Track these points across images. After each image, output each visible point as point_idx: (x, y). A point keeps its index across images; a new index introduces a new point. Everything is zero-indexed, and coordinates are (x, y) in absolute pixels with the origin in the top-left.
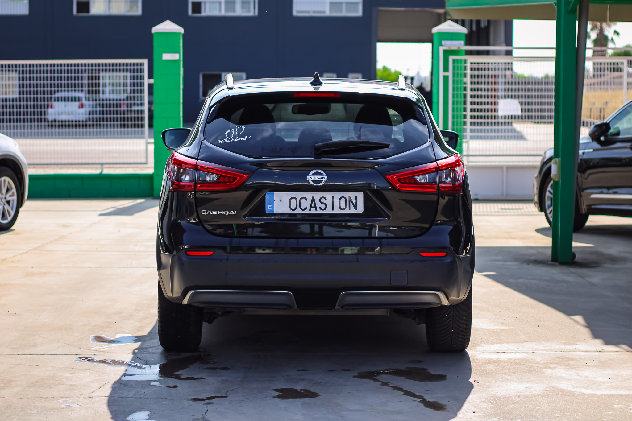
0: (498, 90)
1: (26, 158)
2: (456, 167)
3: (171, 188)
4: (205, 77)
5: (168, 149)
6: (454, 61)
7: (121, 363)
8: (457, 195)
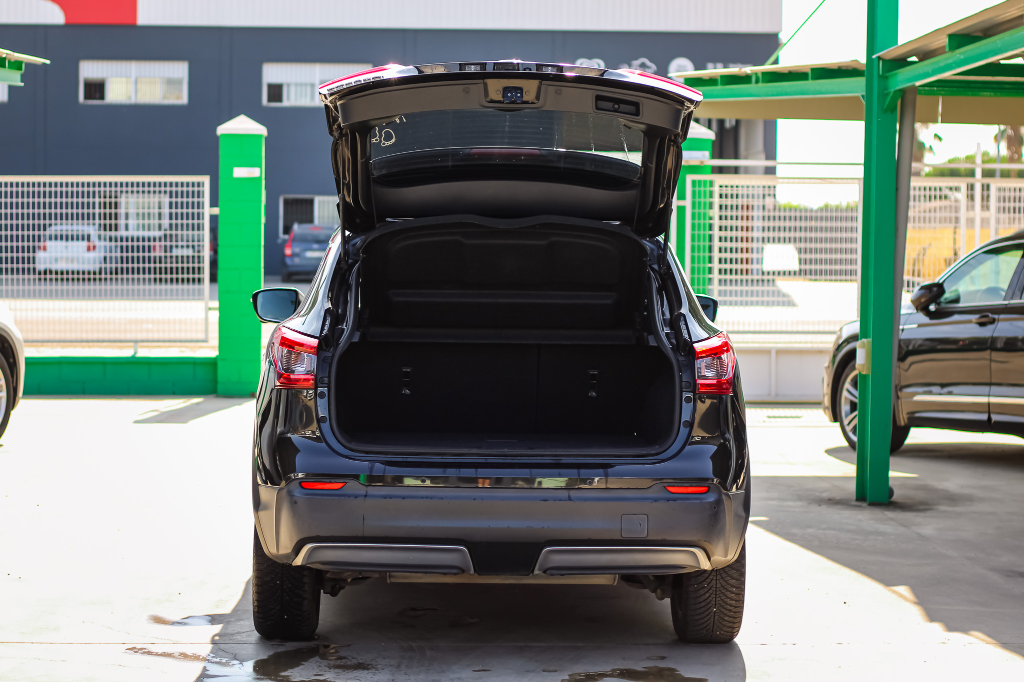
0: (752, 230)
1: (21, 331)
2: (723, 353)
3: (277, 383)
4: (286, 202)
5: (261, 322)
6: (694, 182)
7: (196, 658)
8: (724, 397)
